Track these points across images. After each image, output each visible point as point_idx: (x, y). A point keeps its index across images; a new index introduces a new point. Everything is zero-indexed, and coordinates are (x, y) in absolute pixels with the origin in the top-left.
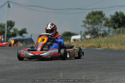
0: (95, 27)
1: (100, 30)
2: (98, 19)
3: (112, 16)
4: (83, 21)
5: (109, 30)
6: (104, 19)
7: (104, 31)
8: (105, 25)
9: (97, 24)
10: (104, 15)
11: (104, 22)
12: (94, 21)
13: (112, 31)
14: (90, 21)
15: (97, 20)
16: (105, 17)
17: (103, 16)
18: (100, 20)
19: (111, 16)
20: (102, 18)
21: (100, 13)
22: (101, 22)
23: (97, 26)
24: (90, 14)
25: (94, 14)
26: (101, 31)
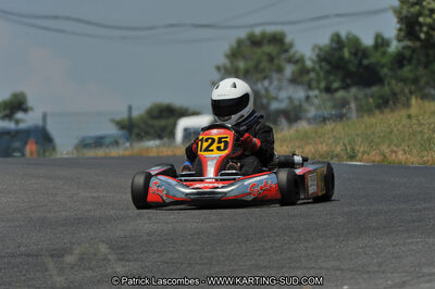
0: (259, 86)
1: (276, 99)
2: (271, 59)
3: (320, 49)
4: (218, 68)
5: (308, 98)
6: (290, 61)
7: (290, 99)
8: (294, 81)
9: (265, 78)
10: (291, 45)
11: (289, 70)
12: (256, 67)
13: (316, 101)
14: (241, 65)
15: (265, 64)
16: (292, 51)
17: (287, 51)
18: (276, 61)
19: (317, 50)
20: (284, 56)
21: (277, 40)
22: (280, 70)
23: (266, 83)
24: (240, 43)
25: (255, 42)
26: (281, 101)
